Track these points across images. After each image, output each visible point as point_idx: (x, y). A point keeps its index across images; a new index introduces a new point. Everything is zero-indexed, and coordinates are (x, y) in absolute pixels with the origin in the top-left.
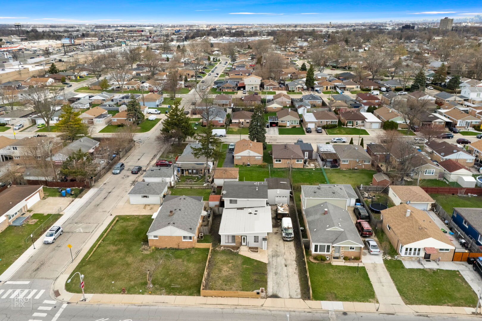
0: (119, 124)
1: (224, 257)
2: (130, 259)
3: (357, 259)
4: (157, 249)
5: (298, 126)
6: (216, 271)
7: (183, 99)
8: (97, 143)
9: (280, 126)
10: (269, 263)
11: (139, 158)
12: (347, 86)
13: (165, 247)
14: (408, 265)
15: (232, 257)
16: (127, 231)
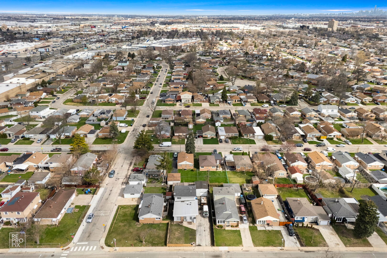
0: (103, 137)
1: (176, 228)
2: (131, 230)
3: (237, 226)
4: (144, 224)
5: (215, 137)
6: (173, 234)
7: (140, 111)
8: (96, 156)
9: (204, 137)
10: (197, 230)
11: (122, 165)
12: (249, 100)
13: (147, 223)
14: (259, 228)
15: (179, 227)
16: (126, 214)
